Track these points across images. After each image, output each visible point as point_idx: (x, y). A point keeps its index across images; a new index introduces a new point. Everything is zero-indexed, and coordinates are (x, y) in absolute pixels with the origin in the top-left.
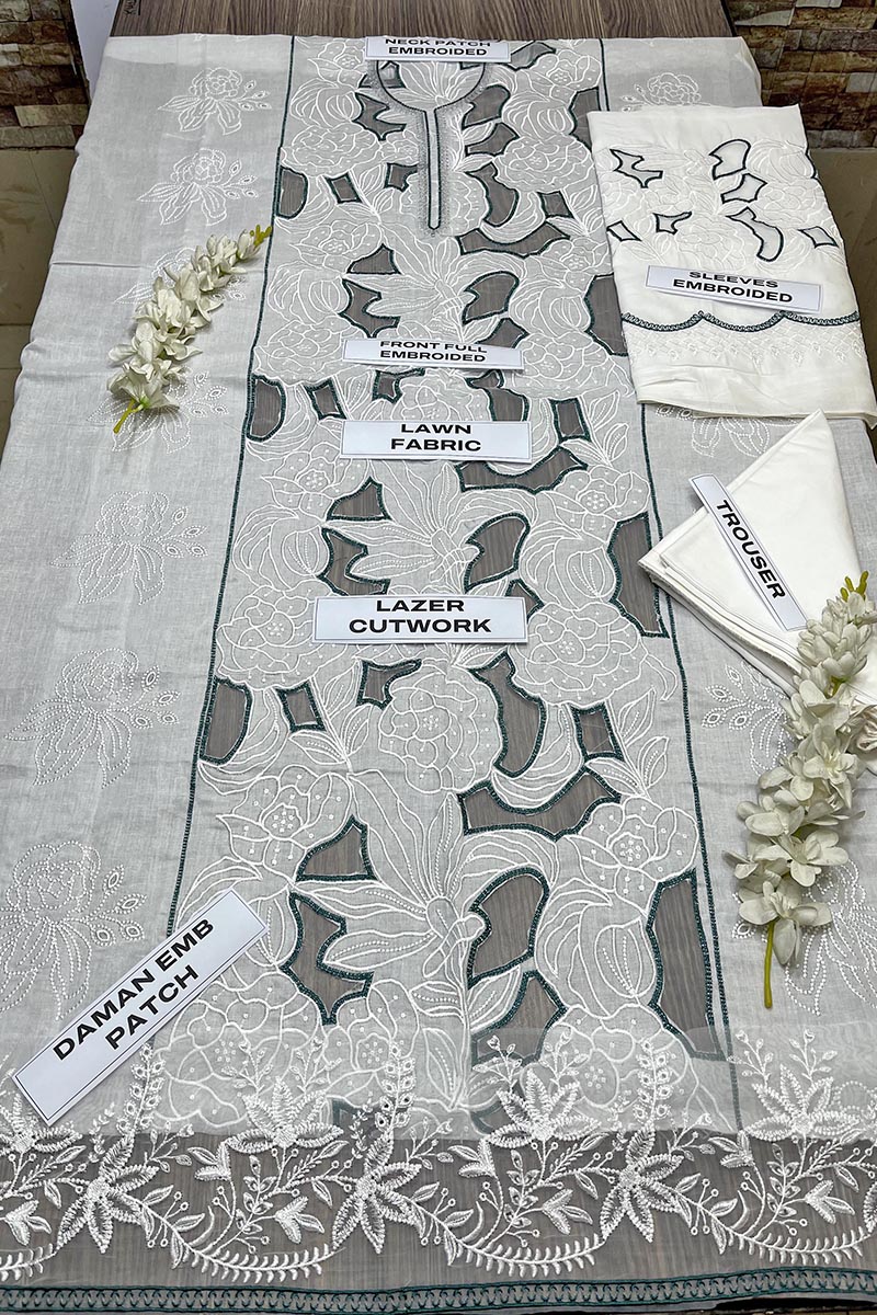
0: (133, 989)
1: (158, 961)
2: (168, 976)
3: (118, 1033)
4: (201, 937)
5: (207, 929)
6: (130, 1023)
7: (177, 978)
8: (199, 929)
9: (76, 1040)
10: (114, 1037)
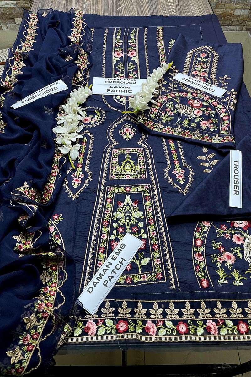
0: (107, 268)
1: (112, 258)
2: (117, 262)
3: (106, 282)
4: (123, 248)
5: (124, 246)
6: (109, 278)
7: (119, 262)
8: (121, 246)
9: (93, 287)
10: (105, 283)
